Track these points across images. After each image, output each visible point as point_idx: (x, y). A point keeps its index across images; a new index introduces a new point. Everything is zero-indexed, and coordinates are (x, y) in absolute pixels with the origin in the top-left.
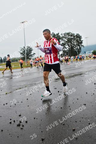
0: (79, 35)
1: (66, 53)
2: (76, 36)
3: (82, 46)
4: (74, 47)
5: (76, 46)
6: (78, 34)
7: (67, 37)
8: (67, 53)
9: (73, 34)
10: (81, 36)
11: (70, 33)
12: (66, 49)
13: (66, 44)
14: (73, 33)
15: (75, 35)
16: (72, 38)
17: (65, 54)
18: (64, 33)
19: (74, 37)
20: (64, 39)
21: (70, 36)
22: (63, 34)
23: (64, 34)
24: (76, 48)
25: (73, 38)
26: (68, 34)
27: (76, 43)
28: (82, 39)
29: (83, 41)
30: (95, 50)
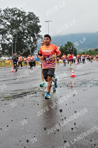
0: (34, 15)
1: (7, 49)
2: (28, 16)
3: (39, 36)
4: (24, 39)
5: (27, 37)
6: (31, 13)
7: (9, 18)
8: (10, 50)
9: (22, 12)
10: (37, 18)
11: (16, 11)
12: (7, 42)
13: (8, 32)
14: (22, 10)
15: (26, 15)
16: (20, 19)
17: (6, 51)
18: (4, 9)
19: (24, 17)
20: (5, 21)
21: (16, 16)
22: (2, 10)
23: (4, 11)
24: (28, 39)
25: (22, 19)
27: (27, 30)
28: (39, 24)
29: (40, 27)
30: (64, 46)
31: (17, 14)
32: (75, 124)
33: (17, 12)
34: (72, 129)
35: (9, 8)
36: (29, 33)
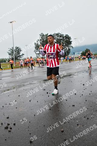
0: (68, 36)
2: (65, 36)
3: (71, 46)
5: (65, 47)
6: (67, 35)
7: (56, 38)
9: (62, 35)
10: (70, 37)
14: (62, 34)
15: (64, 36)
18: (53, 34)
19: (63, 37)
21: (59, 37)
24: (66, 49)
25: (62, 38)
26: (57, 34)
27: (65, 44)
28: (71, 40)
29: (72, 42)
30: (84, 51)
31: (59, 36)
32: (91, 91)
33: (60, 35)
34: (90, 94)
35: (56, 33)
36: (66, 45)
